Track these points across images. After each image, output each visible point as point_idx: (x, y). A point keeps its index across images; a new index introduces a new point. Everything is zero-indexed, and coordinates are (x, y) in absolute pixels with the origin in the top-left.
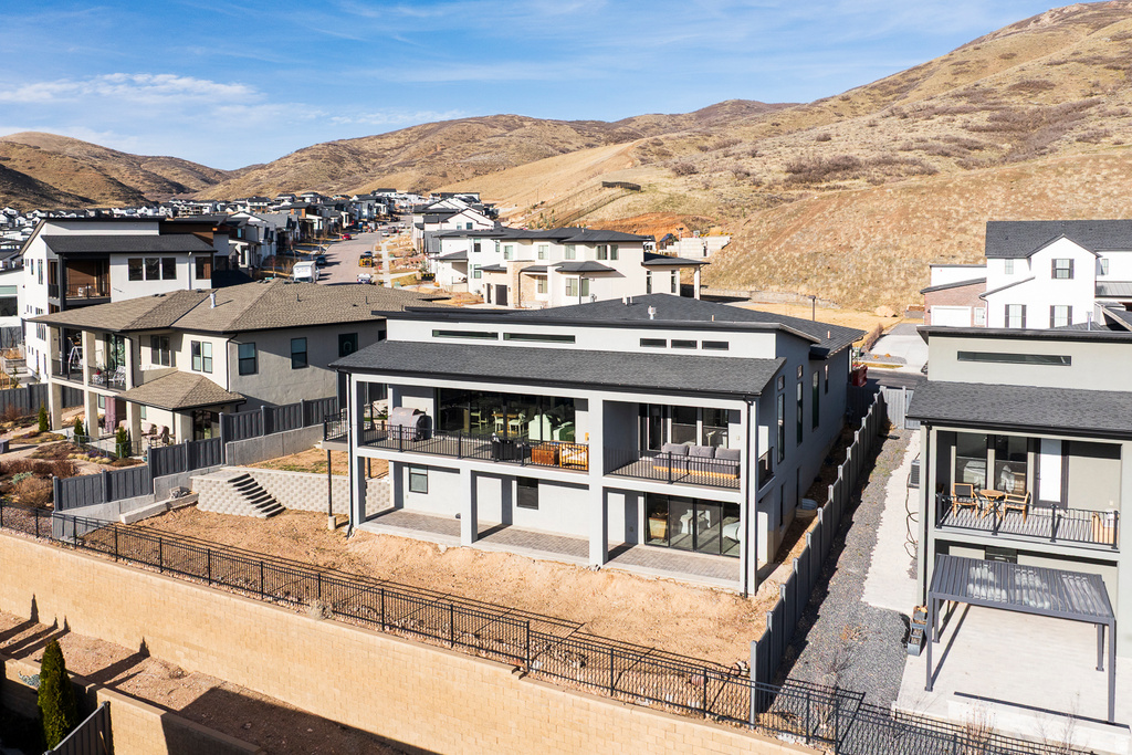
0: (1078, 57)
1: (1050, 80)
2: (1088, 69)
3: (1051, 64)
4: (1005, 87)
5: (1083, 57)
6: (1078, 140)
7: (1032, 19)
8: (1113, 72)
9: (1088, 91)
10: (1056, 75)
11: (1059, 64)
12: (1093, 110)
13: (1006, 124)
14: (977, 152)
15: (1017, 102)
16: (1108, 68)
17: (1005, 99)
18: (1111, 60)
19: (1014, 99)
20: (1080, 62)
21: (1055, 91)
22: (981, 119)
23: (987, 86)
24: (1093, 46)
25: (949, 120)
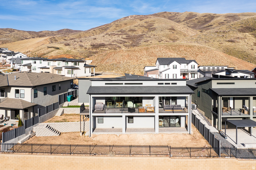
0: (139, 25)
1: (135, 29)
2: (142, 28)
3: (135, 26)
4: (127, 30)
5: (141, 25)
6: (144, 42)
7: (127, 17)
8: (146, 29)
9: (142, 32)
10: (136, 28)
11: (136, 26)
12: (144, 36)
13: (129, 38)
14: (126, 43)
15: (130, 33)
16: (145, 28)
17: (128, 33)
18: (145, 27)
19: (129, 33)
20: (140, 26)
21: (137, 32)
22: (124, 36)
23: (124, 30)
24: (142, 23)
25: (118, 36)
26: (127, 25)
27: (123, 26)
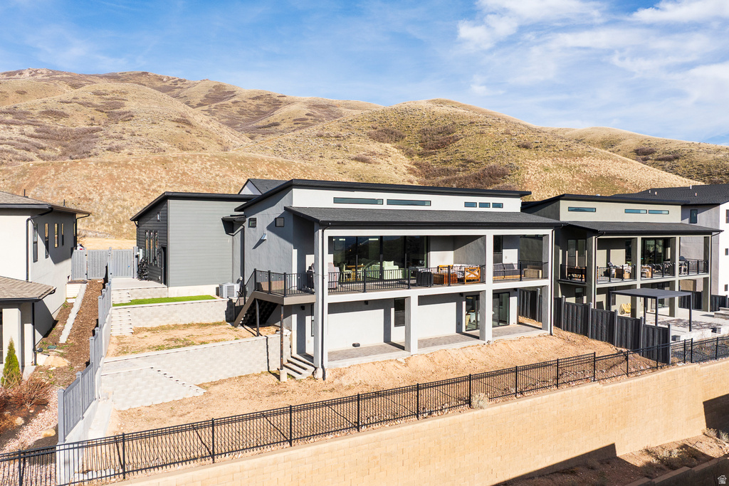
0: (77, 100)
1: (65, 112)
2: (87, 110)
3: (62, 102)
4: (36, 111)
5: (81, 100)
6: (107, 150)
7: (17, 72)
8: (101, 114)
9: (90, 122)
10: (67, 109)
11: (67, 103)
12: (100, 133)
13: (45, 134)
14: (42, 150)
15: (47, 121)
16: (96, 110)
17: (39, 120)
18: (97, 106)
19: (45, 120)
20: (79, 103)
21: (70, 119)
22: (30, 129)
23: (23, 109)
24: (84, 96)
25: (8, 128)
26: (26, 95)
27: (11, 97)
